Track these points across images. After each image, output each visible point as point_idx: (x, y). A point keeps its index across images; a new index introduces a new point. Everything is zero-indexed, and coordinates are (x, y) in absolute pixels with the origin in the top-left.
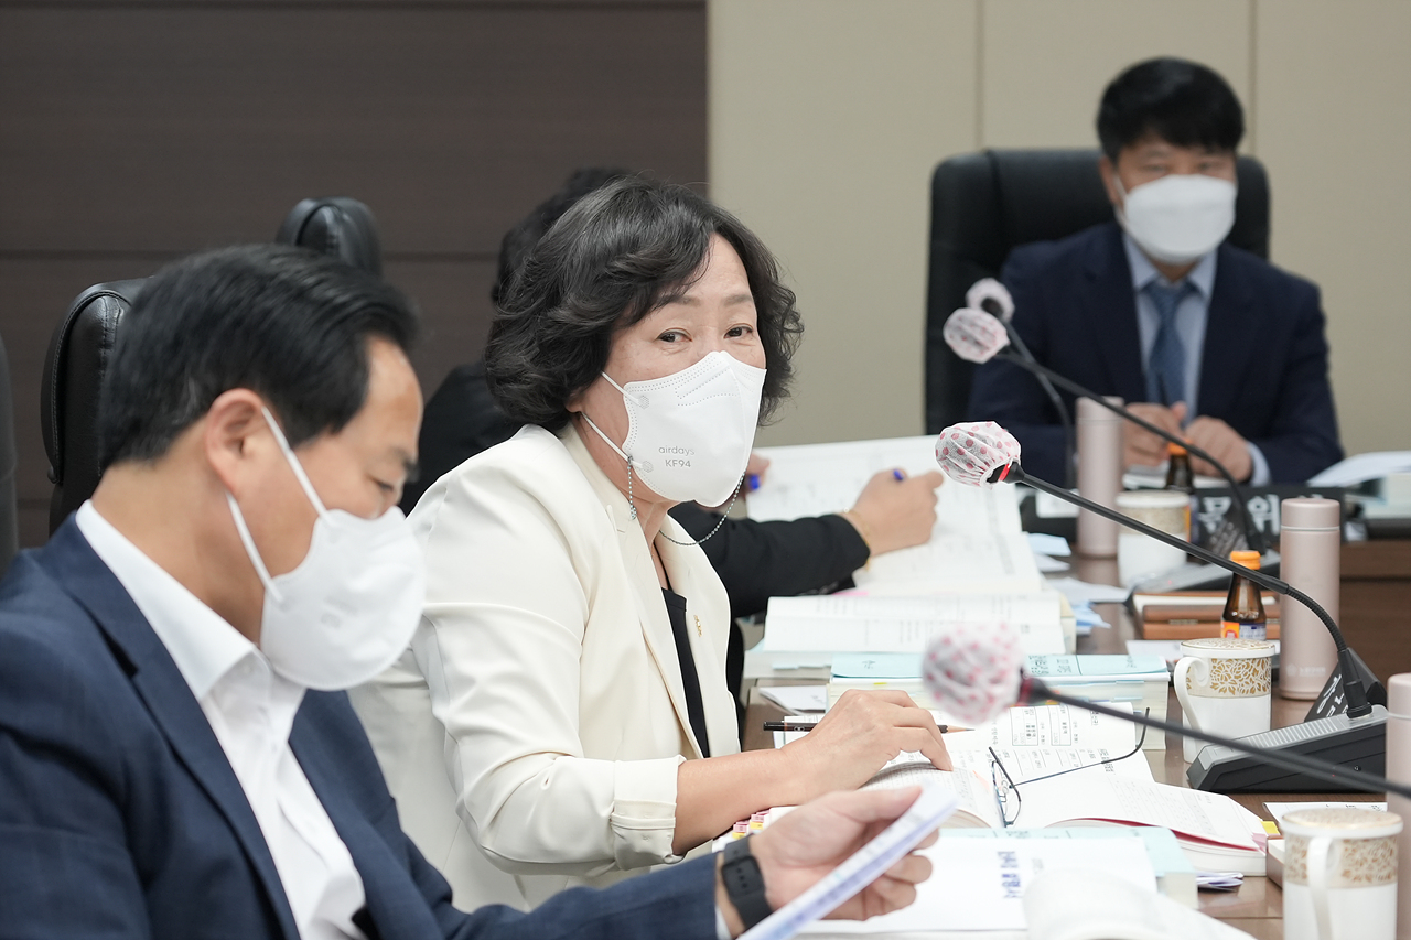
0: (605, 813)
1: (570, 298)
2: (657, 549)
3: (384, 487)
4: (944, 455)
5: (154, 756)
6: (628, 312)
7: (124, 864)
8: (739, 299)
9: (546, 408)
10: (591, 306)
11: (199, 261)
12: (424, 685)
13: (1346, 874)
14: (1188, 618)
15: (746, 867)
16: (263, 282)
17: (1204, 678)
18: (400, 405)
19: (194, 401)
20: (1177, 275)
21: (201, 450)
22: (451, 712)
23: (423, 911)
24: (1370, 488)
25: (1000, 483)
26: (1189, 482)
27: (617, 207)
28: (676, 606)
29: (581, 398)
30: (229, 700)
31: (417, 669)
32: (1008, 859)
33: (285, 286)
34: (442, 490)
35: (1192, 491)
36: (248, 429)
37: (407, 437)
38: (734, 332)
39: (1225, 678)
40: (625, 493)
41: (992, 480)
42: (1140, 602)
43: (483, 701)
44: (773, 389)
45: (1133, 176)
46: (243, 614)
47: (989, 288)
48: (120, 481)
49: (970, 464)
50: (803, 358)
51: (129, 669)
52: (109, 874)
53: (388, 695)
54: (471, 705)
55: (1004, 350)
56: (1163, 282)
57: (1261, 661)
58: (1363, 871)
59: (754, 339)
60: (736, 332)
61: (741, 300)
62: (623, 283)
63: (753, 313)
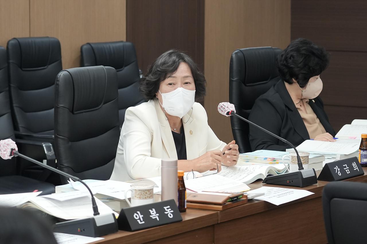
1: (150, 75)
29: (157, 95)
49: (222, 111)
58: (138, 196)
59: (191, 85)
60: (187, 83)
61: (187, 77)
62: (159, 73)
63: (191, 80)
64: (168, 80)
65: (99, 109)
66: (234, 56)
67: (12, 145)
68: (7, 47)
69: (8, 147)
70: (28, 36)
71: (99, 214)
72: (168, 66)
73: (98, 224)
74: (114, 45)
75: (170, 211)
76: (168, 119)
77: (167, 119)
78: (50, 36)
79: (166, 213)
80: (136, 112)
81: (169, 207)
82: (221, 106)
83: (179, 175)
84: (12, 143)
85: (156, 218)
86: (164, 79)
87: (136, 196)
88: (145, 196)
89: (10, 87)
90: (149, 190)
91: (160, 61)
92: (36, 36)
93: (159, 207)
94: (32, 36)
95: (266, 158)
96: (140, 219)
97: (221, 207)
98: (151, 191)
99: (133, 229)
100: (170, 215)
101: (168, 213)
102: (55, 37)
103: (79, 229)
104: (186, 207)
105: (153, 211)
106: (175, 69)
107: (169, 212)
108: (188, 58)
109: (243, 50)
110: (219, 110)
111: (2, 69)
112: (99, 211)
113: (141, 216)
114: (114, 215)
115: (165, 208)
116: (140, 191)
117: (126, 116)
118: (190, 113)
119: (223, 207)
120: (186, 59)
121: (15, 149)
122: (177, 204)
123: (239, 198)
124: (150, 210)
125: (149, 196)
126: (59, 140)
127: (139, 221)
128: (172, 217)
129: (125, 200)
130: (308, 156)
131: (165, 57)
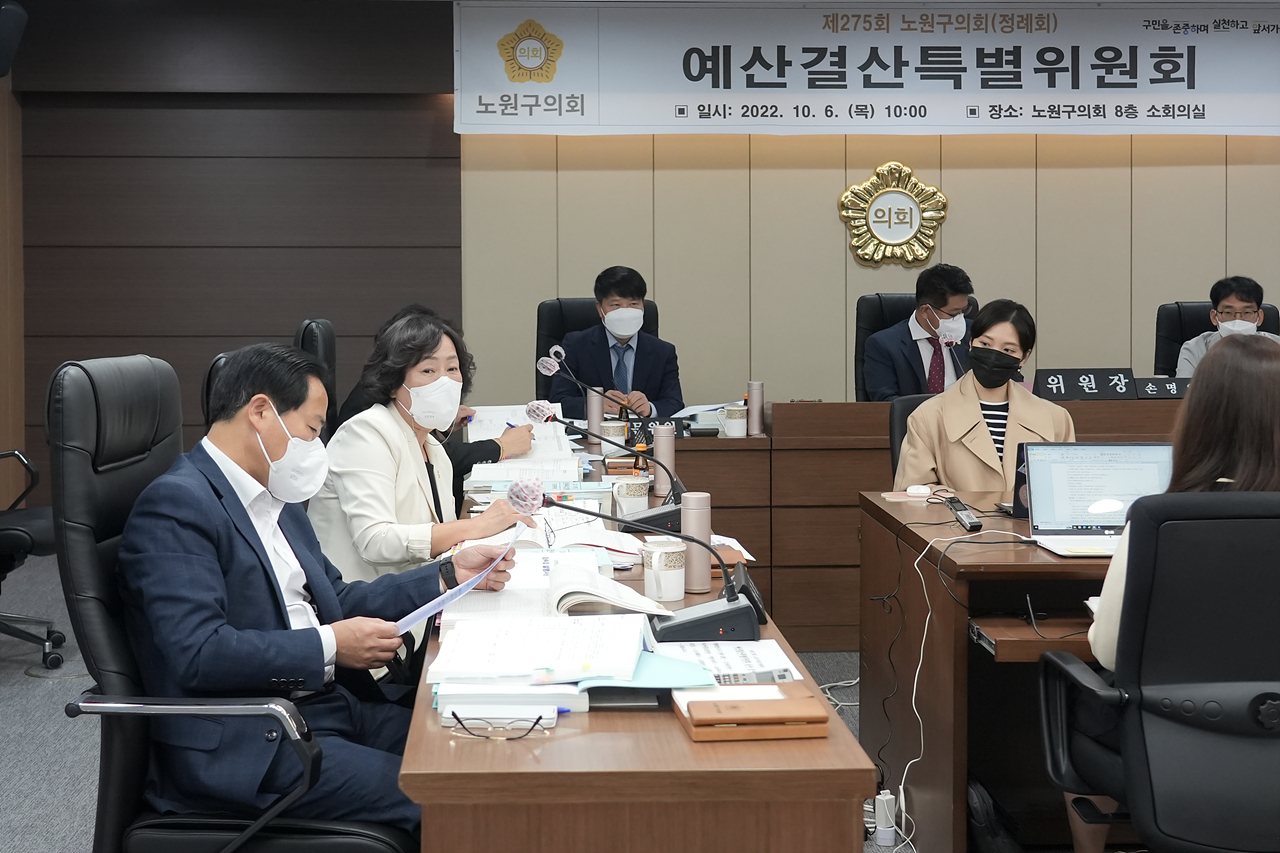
0: (405, 544)
1: (391, 358)
2: (424, 448)
3: (314, 430)
4: (529, 412)
5: (229, 528)
6: (412, 362)
7: (217, 567)
8: (453, 357)
9: (382, 397)
10: (399, 360)
11: (247, 348)
12: (337, 498)
13: (666, 565)
14: (623, 467)
15: (449, 565)
16: (269, 355)
17: (624, 491)
18: (319, 400)
19: (244, 398)
20: (624, 343)
21: (247, 415)
22: (349, 509)
23: (328, 583)
24: (693, 418)
25: (549, 422)
26: (627, 417)
27: (409, 325)
28: (430, 467)
29: (395, 393)
30: (256, 508)
31: (336, 493)
32: (546, 560)
33: (277, 357)
34: (344, 427)
35: (628, 420)
36: (264, 408)
37: (323, 412)
38: (451, 369)
39: (632, 491)
40: (411, 426)
41: (546, 421)
42: (607, 461)
43: (362, 504)
44: (465, 390)
45: (608, 308)
46: (261, 476)
47: (557, 348)
48: (217, 427)
49: (538, 416)
50: (476, 379)
51: (220, 497)
52: (211, 570)
53: (325, 502)
54: (356, 506)
55: (558, 371)
56: (619, 345)
57: (644, 484)
59: (455, 372)
61: (451, 358)
62: (410, 352)
63: (456, 363)
64: (424, 364)
65: (145, 458)
86: (417, 363)
106: (435, 345)
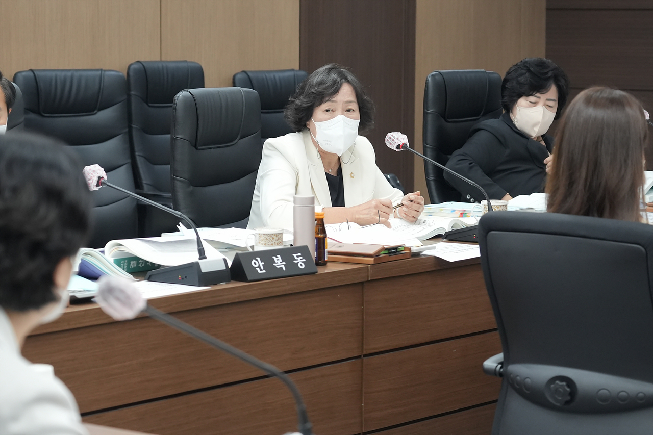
1: (301, 98)
58: (263, 242)
59: (355, 113)
60: (349, 110)
61: (350, 102)
62: (314, 96)
63: (355, 106)
64: (325, 106)
65: (233, 145)
66: (430, 79)
67: (99, 171)
68: (128, 74)
69: (94, 174)
70: (158, 59)
71: (205, 258)
72: (327, 88)
73: (203, 270)
74: (281, 75)
75: (301, 259)
76: (321, 157)
77: (319, 156)
78: (188, 60)
79: (295, 261)
80: (276, 145)
81: (300, 254)
82: (389, 137)
83: (316, 217)
84: (99, 170)
85: (282, 268)
86: (320, 104)
87: (259, 243)
88: (272, 243)
89: (130, 128)
90: (276, 235)
91: (315, 80)
92: (169, 59)
93: (287, 253)
94: (163, 59)
95: (454, 211)
96: (259, 267)
97: (372, 259)
98: (279, 236)
99: (249, 279)
100: (301, 265)
101: (298, 262)
102: (197, 61)
103: (180, 276)
104: (326, 259)
105: (277, 258)
106: (336, 91)
107: (300, 261)
108: (352, 77)
109: (442, 73)
110: (386, 142)
111: (120, 102)
112: (206, 254)
113: (261, 264)
114: (225, 260)
115: (295, 255)
116: (265, 236)
117: (265, 151)
118: (352, 150)
119: (374, 259)
120: (349, 77)
121: (103, 178)
122: (314, 255)
123: (398, 250)
124: (274, 257)
125: (277, 242)
126: (176, 182)
127: (258, 269)
128: (303, 266)
129: (246, 247)
130: (506, 206)
131: (322, 74)
